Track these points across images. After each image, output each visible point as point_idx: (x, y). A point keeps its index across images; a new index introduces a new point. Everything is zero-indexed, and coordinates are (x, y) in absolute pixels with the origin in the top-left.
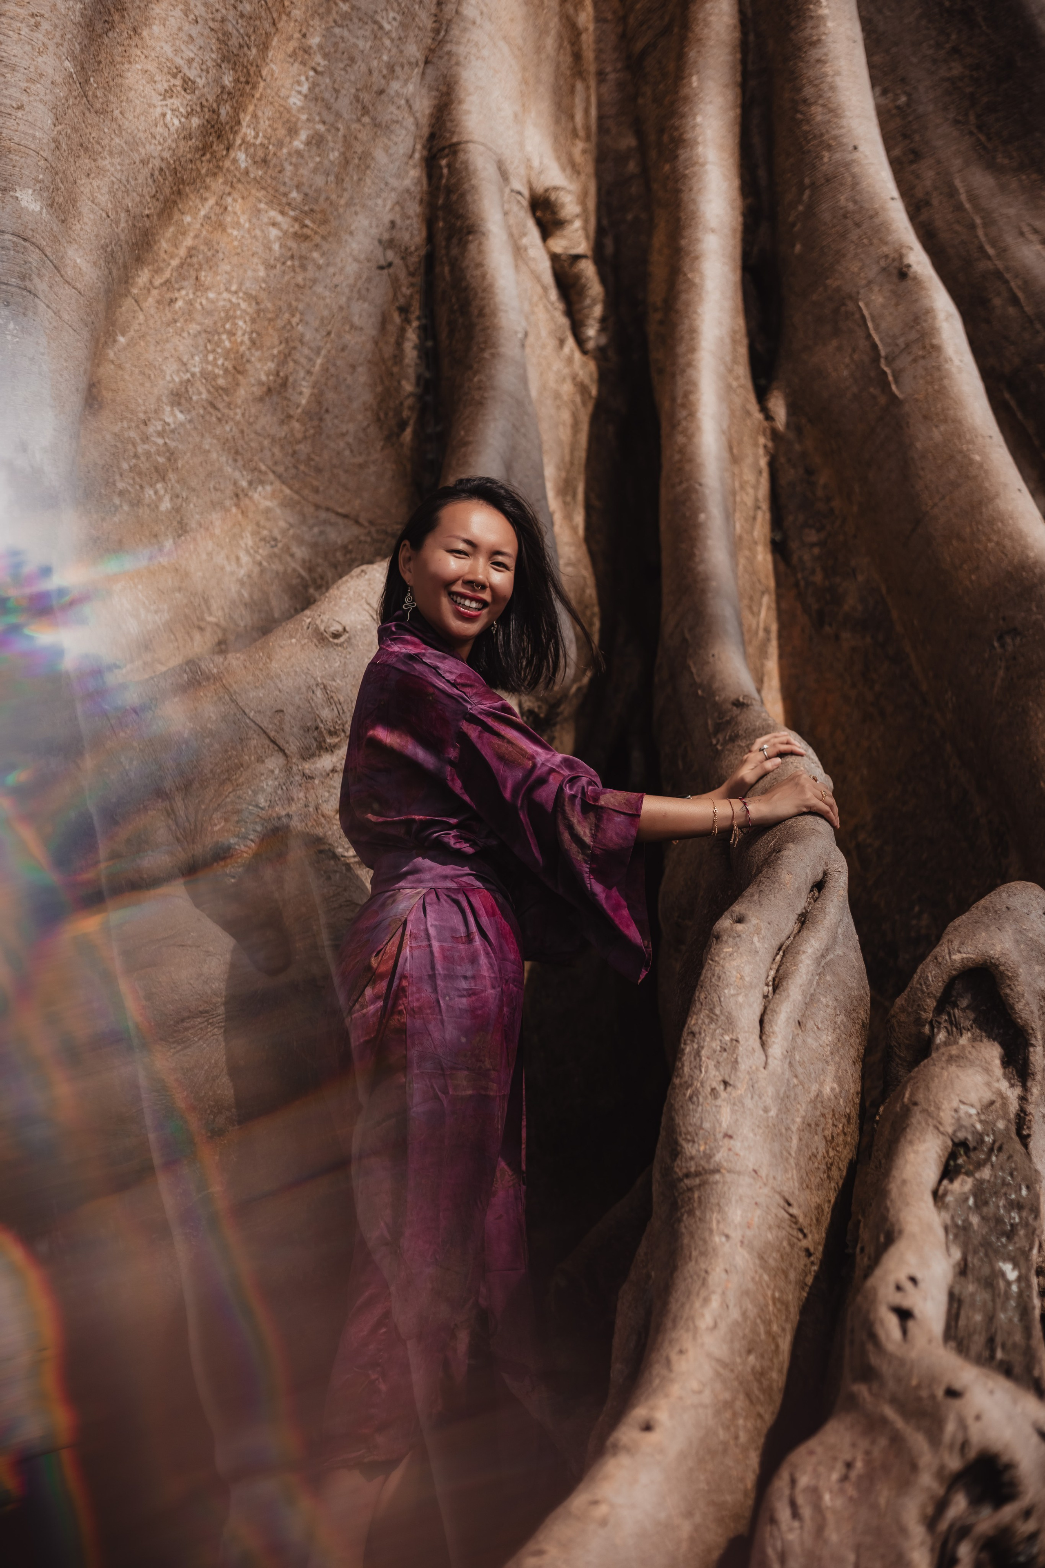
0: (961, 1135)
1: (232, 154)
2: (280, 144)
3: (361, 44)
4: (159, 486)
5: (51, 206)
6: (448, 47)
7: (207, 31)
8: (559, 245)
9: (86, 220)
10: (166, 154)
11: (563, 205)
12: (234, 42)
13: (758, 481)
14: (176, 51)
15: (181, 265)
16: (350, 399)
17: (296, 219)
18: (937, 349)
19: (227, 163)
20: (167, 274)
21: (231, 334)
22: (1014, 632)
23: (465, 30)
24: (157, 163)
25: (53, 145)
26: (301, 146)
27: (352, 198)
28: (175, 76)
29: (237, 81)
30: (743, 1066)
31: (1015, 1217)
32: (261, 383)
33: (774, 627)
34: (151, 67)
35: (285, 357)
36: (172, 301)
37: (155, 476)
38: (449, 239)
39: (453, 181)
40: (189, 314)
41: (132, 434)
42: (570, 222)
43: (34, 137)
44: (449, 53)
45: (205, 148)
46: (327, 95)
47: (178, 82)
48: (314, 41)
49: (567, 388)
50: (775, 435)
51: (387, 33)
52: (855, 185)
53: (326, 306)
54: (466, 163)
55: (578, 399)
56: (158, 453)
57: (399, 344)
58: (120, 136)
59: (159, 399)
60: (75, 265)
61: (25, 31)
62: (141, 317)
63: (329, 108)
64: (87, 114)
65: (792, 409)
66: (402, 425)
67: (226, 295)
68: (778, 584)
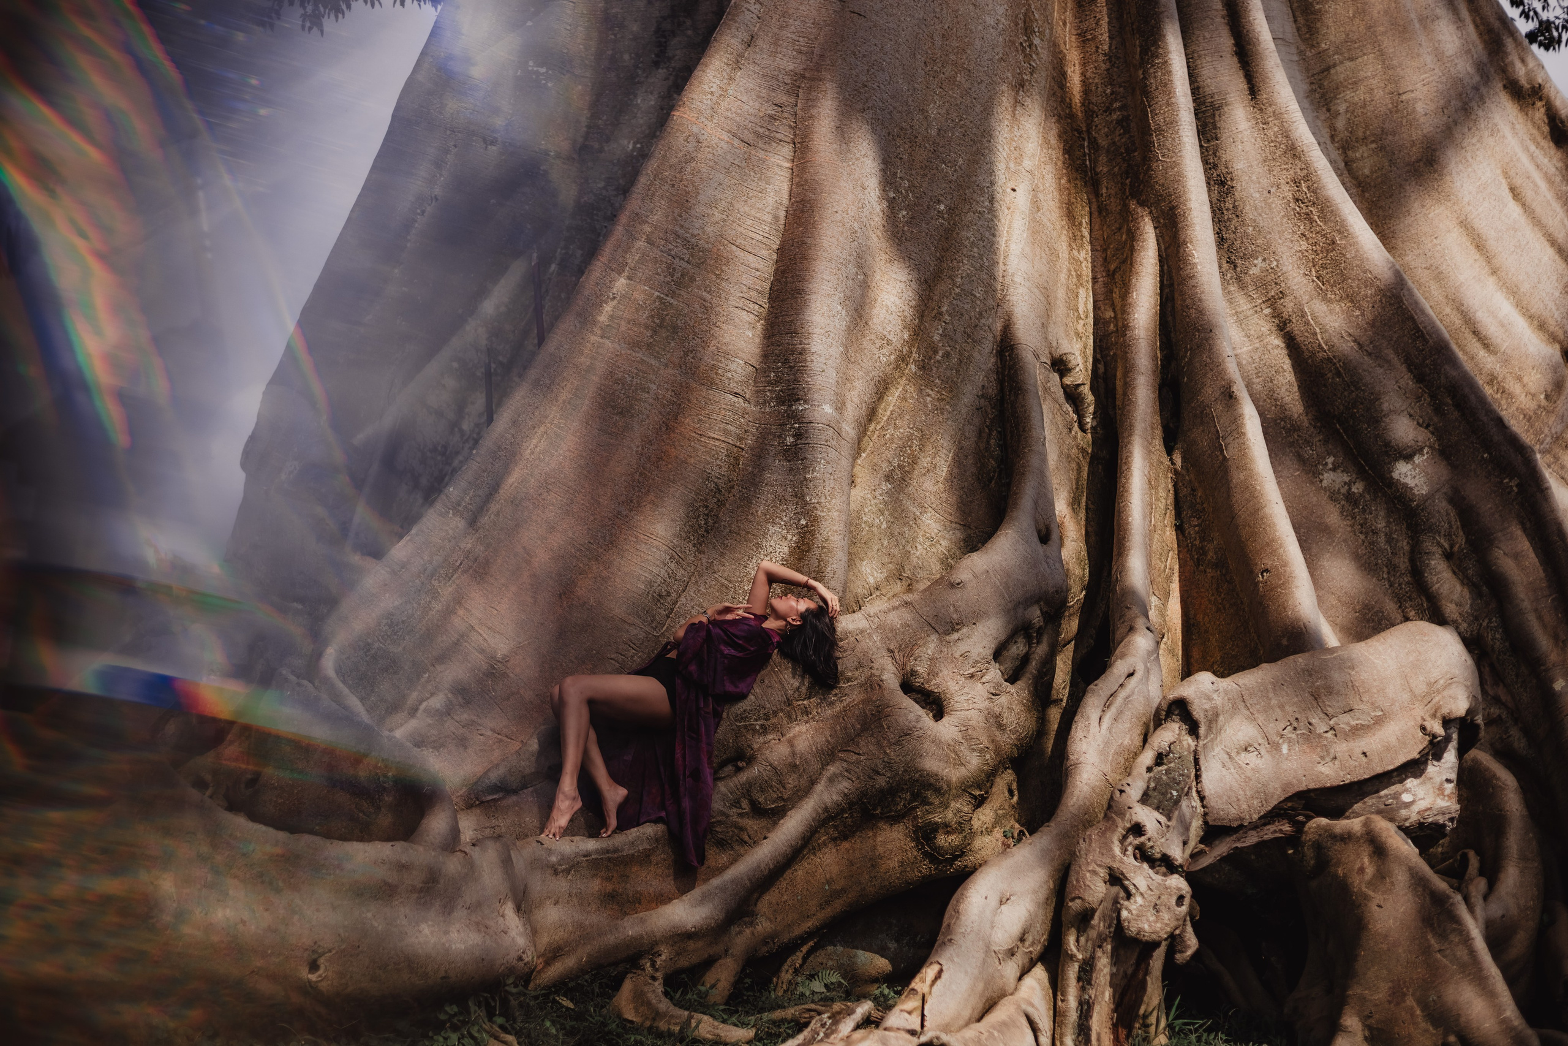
0: (1160, 751)
2: (930, 358)
3: (966, 306)
5: (836, 409)
7: (896, 317)
8: (1068, 380)
9: (849, 410)
10: (881, 374)
11: (1070, 360)
13: (1168, 496)
16: (965, 471)
17: (938, 392)
18: (1244, 434)
20: (882, 424)
21: (911, 447)
22: (1267, 571)
24: (877, 378)
25: (836, 383)
27: (964, 378)
28: (884, 340)
30: (1091, 732)
31: (1181, 778)
32: (924, 468)
33: (1177, 567)
34: (873, 337)
35: (935, 456)
36: (885, 435)
38: (1010, 392)
39: (1011, 363)
41: (869, 496)
42: (1075, 367)
43: (830, 382)
44: (1008, 300)
45: (897, 367)
46: (951, 333)
47: (885, 342)
48: (944, 309)
49: (1074, 452)
50: (1176, 472)
51: (979, 298)
52: (1211, 349)
53: (953, 429)
54: (1017, 355)
55: (1081, 456)
57: (988, 442)
58: (861, 370)
60: (846, 431)
61: (824, 339)
62: (872, 444)
64: (849, 365)
65: (1184, 460)
66: (990, 481)
67: (908, 430)
68: (1179, 546)
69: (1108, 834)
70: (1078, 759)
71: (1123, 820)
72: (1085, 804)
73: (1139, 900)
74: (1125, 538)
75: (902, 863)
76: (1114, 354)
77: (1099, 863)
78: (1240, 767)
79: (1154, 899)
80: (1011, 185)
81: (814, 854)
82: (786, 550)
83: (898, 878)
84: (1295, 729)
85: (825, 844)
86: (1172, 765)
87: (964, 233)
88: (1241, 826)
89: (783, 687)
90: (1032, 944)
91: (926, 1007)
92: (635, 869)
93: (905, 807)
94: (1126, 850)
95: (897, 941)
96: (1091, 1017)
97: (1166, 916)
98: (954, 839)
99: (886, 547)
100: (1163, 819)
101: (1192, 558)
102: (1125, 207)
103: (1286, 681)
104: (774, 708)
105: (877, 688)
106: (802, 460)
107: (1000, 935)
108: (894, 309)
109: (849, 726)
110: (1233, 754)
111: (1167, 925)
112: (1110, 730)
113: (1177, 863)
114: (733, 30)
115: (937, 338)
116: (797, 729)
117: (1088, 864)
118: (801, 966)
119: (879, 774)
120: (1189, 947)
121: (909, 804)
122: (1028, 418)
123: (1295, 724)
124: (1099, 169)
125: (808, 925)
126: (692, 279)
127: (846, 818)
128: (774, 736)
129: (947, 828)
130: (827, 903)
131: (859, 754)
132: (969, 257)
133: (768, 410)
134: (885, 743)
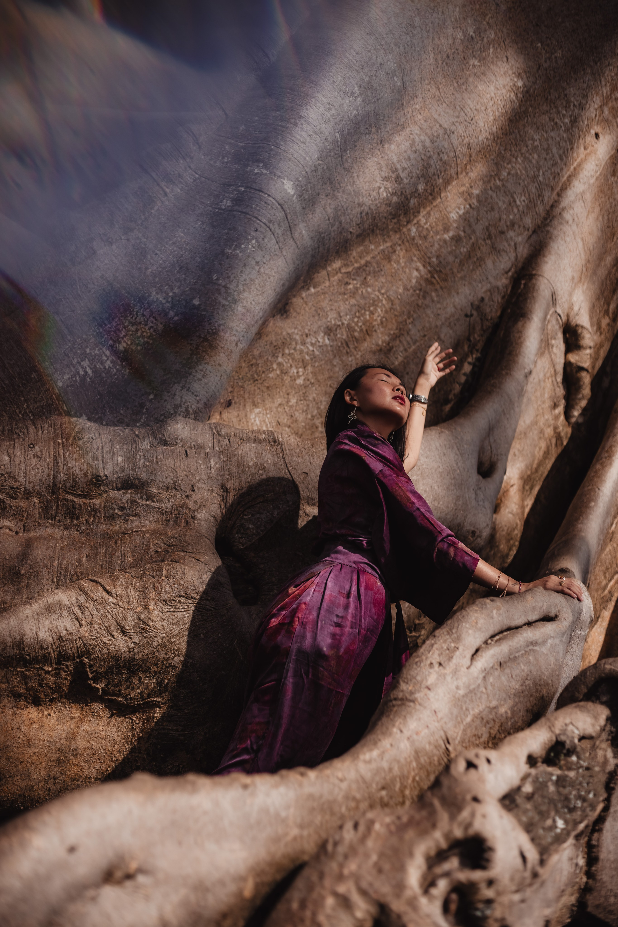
0: (563, 738)
1: (409, 226)
2: (437, 233)
3: (500, 204)
4: (301, 370)
5: (300, 196)
6: (549, 228)
7: (419, 159)
8: (573, 358)
9: (316, 215)
10: (373, 207)
11: (583, 338)
12: (432, 170)
14: (399, 161)
15: (359, 268)
17: (430, 272)
19: (405, 230)
20: (350, 269)
21: (372, 313)
23: (561, 223)
24: (367, 209)
25: (313, 168)
26: (448, 238)
27: (465, 276)
28: (393, 172)
29: (426, 190)
30: (454, 661)
31: (579, 804)
32: (377, 345)
34: (383, 163)
35: (395, 337)
36: (347, 283)
37: (301, 364)
39: (524, 292)
40: (354, 294)
41: (297, 337)
42: (585, 348)
43: (305, 159)
44: (548, 232)
45: (395, 216)
46: (472, 220)
47: (394, 176)
48: (476, 192)
49: (549, 431)
51: (517, 206)
53: (429, 322)
54: (534, 286)
55: (554, 441)
56: (307, 354)
58: (352, 186)
59: (319, 327)
60: (301, 233)
61: (322, 109)
62: (327, 284)
63: (470, 226)
64: (339, 166)
66: (447, 401)
67: (377, 293)
69: (410, 834)
70: (412, 693)
71: (453, 817)
72: (391, 770)
74: (579, 519)
77: (364, 885)
80: (597, 128)
82: (160, 327)
86: (572, 774)
87: (531, 131)
89: (56, 465)
93: (142, 698)
94: (432, 884)
99: (291, 407)
100: (532, 854)
104: (29, 487)
105: (183, 524)
106: (230, 229)
108: (420, 147)
109: (118, 554)
112: (486, 674)
115: (454, 216)
116: (50, 530)
117: (340, 878)
119: (123, 632)
121: (149, 696)
127: (48, 672)
128: (12, 525)
131: (109, 593)
132: (525, 158)
133: (218, 164)
134: (153, 595)
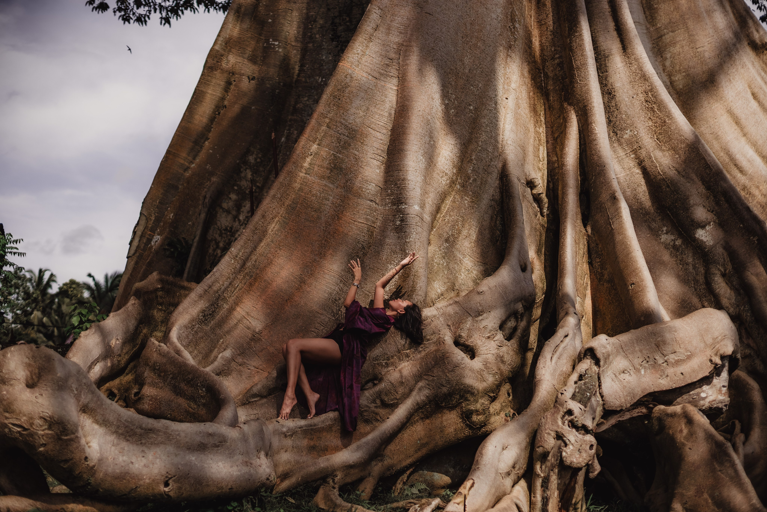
0: (581, 373)
2: (467, 182)
3: (484, 156)
5: (421, 207)
9: (427, 208)
10: (443, 190)
11: (535, 181)
13: (584, 247)
16: (484, 237)
17: (471, 198)
18: (621, 217)
20: (443, 214)
21: (458, 225)
22: (633, 284)
24: (441, 192)
25: (421, 195)
27: (483, 191)
30: (547, 364)
31: (591, 387)
32: (464, 235)
33: (589, 282)
34: (439, 172)
35: (470, 229)
36: (445, 220)
38: (506, 197)
39: (507, 183)
40: (448, 222)
41: (437, 250)
42: (538, 185)
43: (417, 194)
44: (505, 153)
45: (451, 186)
46: (477, 169)
47: (444, 174)
48: (473, 157)
49: (538, 227)
50: (588, 236)
51: (490, 152)
52: (604, 175)
53: (478, 216)
54: (509, 179)
55: (541, 228)
56: (443, 253)
57: (496, 222)
58: (433, 188)
59: (443, 241)
60: (426, 218)
61: (414, 173)
62: (439, 224)
63: (477, 172)
64: (427, 186)
65: (592, 229)
66: (497, 241)
67: (456, 217)
68: (590, 272)
69: (556, 415)
70: (540, 378)
71: (563, 408)
72: (544, 400)
73: (571, 447)
74: (563, 268)
75: (455, 430)
76: (558, 178)
77: (551, 429)
78: (621, 381)
79: (578, 447)
80: (506, 96)
81: (412, 426)
83: (454, 437)
84: (648, 362)
85: (417, 421)
86: (587, 380)
87: (483, 120)
88: (622, 410)
89: (396, 344)
90: (519, 469)
91: (466, 501)
92: (324, 434)
93: (457, 402)
94: (564, 423)
95: (454, 468)
96: (548, 505)
97: (584, 455)
98: (481, 418)
99: (446, 275)
100: (582, 407)
101: (597, 278)
102: (562, 107)
103: (643, 338)
104: (392, 354)
105: (442, 344)
106: (404, 232)
107: (502, 465)
108: (448, 158)
109: (429, 363)
110: (617, 375)
111: (585, 459)
112: (556, 363)
113: (590, 429)
114: (368, 23)
115: (470, 172)
116: (403, 364)
117: (546, 429)
118: (407, 481)
120: (596, 470)
121: (459, 401)
122: (515, 210)
123: (648, 359)
124: (549, 88)
125: (409, 461)
126: (350, 145)
127: (428, 408)
128: (392, 368)
129: (477, 412)
130: (419, 449)
131: (434, 376)
132: (485, 132)
133: (387, 208)
134: (446, 371)
